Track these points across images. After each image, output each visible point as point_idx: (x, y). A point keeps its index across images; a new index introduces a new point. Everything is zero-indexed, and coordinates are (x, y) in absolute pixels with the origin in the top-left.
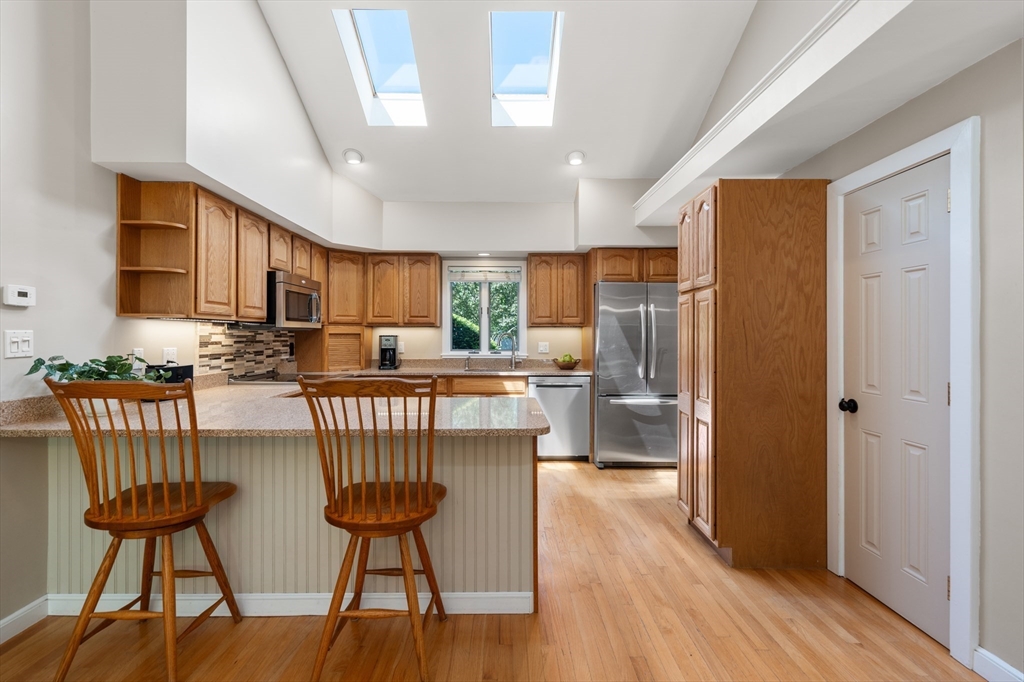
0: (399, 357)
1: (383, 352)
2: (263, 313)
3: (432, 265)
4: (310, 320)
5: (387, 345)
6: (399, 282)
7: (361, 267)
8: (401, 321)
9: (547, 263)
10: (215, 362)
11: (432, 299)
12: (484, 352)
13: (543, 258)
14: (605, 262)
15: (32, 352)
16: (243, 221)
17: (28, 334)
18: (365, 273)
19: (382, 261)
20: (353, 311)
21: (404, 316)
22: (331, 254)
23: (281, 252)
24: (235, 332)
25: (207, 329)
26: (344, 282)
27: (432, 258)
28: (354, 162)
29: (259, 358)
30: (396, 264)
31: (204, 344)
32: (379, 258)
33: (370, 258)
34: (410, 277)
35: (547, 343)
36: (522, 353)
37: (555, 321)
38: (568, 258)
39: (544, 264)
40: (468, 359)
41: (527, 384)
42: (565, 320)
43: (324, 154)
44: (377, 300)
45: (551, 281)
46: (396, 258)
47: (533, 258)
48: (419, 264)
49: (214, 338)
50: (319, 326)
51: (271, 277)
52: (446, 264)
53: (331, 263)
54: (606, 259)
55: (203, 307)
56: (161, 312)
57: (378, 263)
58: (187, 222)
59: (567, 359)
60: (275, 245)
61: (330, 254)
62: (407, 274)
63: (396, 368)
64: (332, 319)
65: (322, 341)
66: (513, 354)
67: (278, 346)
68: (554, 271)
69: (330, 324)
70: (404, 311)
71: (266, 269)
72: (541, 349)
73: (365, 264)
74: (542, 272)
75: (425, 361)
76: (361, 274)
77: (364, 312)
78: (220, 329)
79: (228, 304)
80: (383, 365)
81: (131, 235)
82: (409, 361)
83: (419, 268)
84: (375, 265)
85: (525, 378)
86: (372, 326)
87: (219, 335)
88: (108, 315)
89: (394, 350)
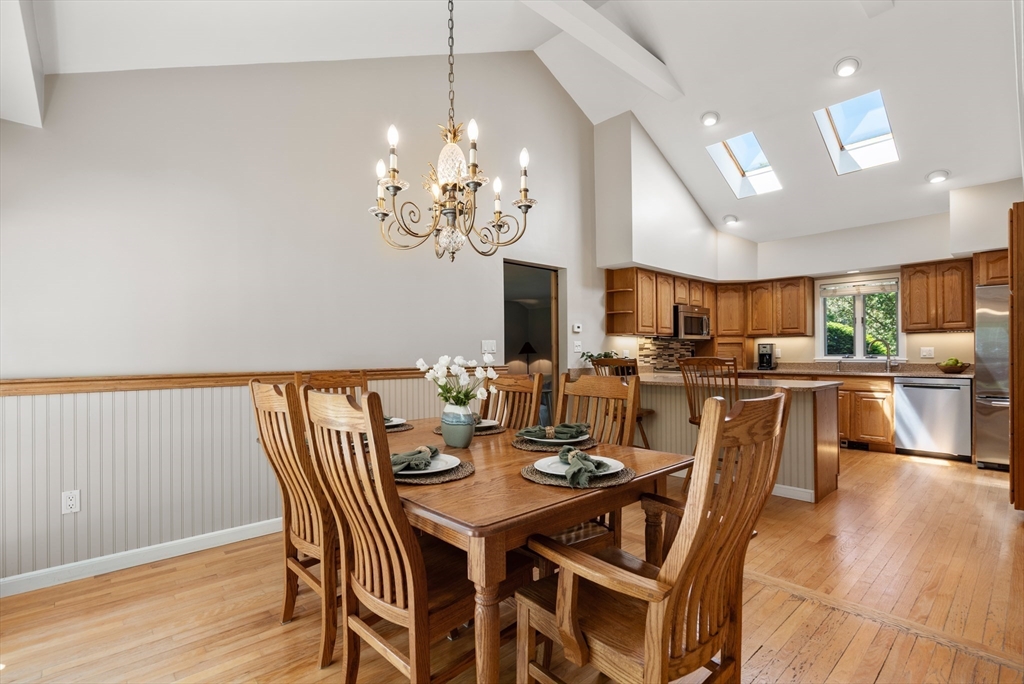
0: (773, 361)
1: (762, 356)
2: (672, 331)
3: (802, 287)
4: (701, 334)
5: (764, 351)
6: (773, 302)
7: (742, 293)
8: (775, 332)
9: (923, 272)
10: (647, 359)
11: (802, 314)
12: (859, 356)
13: (918, 268)
14: (991, 265)
15: (580, 349)
16: (659, 280)
17: (579, 343)
18: (745, 297)
19: (758, 288)
20: (736, 327)
21: (777, 329)
22: (719, 287)
23: (682, 293)
24: (657, 343)
25: (643, 341)
26: (730, 304)
27: (802, 281)
28: (732, 224)
29: (671, 358)
30: (770, 289)
31: (641, 349)
32: (755, 286)
33: (749, 287)
34: (782, 297)
35: (932, 349)
36: (902, 358)
37: (934, 326)
38: (950, 265)
39: (919, 274)
40: (839, 363)
41: (893, 383)
42: (946, 325)
43: (710, 222)
44: (755, 317)
45: (928, 289)
46: (770, 284)
47: (905, 270)
48: (790, 287)
49: (646, 346)
50: (709, 338)
51: (676, 309)
52: (818, 283)
53: (719, 294)
54: (992, 262)
55: (641, 329)
56: (622, 332)
57: (755, 290)
58: (633, 288)
59: (951, 362)
60: (678, 290)
61: (716, 288)
62: (779, 296)
63: (771, 369)
64: (720, 333)
65: (713, 348)
66: (888, 358)
67: (683, 352)
68: (932, 280)
69: (719, 336)
70: (777, 325)
71: (673, 304)
72: (923, 354)
73: (745, 292)
74: (918, 281)
75: (799, 364)
76: (742, 299)
77: (745, 327)
78: (649, 341)
79: (652, 327)
80: (761, 366)
81: (611, 298)
82: (785, 364)
83: (790, 291)
84: (753, 290)
85: (891, 379)
86: (754, 337)
87: (648, 344)
88: (603, 334)
89: (770, 355)
